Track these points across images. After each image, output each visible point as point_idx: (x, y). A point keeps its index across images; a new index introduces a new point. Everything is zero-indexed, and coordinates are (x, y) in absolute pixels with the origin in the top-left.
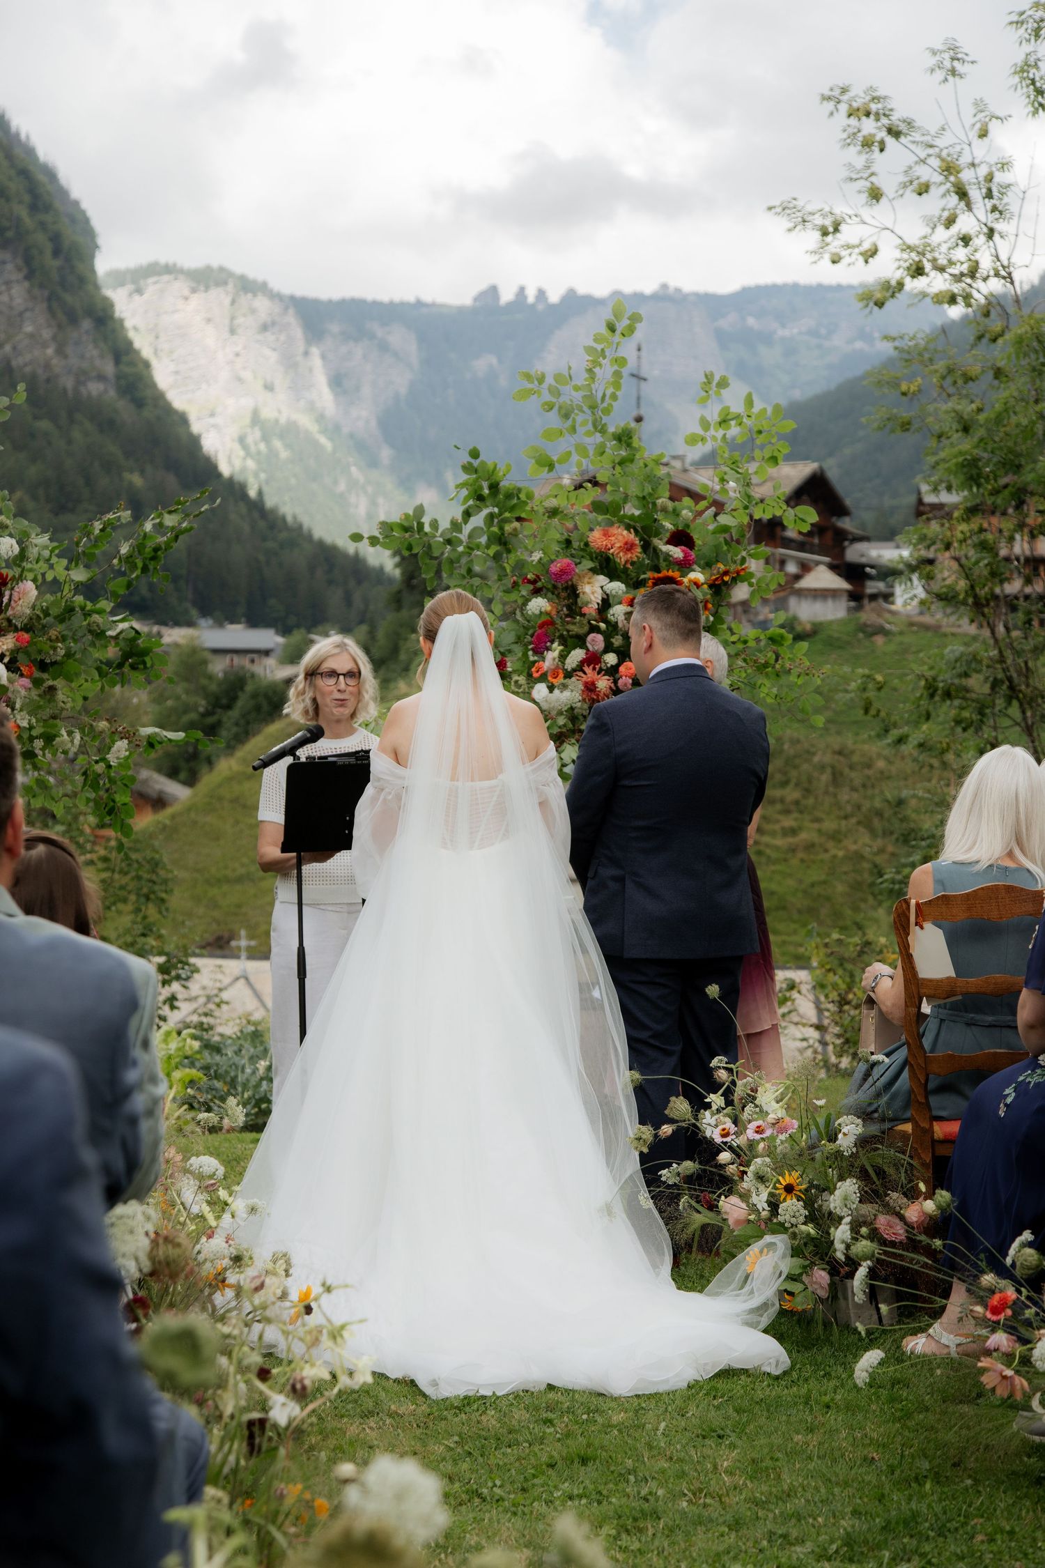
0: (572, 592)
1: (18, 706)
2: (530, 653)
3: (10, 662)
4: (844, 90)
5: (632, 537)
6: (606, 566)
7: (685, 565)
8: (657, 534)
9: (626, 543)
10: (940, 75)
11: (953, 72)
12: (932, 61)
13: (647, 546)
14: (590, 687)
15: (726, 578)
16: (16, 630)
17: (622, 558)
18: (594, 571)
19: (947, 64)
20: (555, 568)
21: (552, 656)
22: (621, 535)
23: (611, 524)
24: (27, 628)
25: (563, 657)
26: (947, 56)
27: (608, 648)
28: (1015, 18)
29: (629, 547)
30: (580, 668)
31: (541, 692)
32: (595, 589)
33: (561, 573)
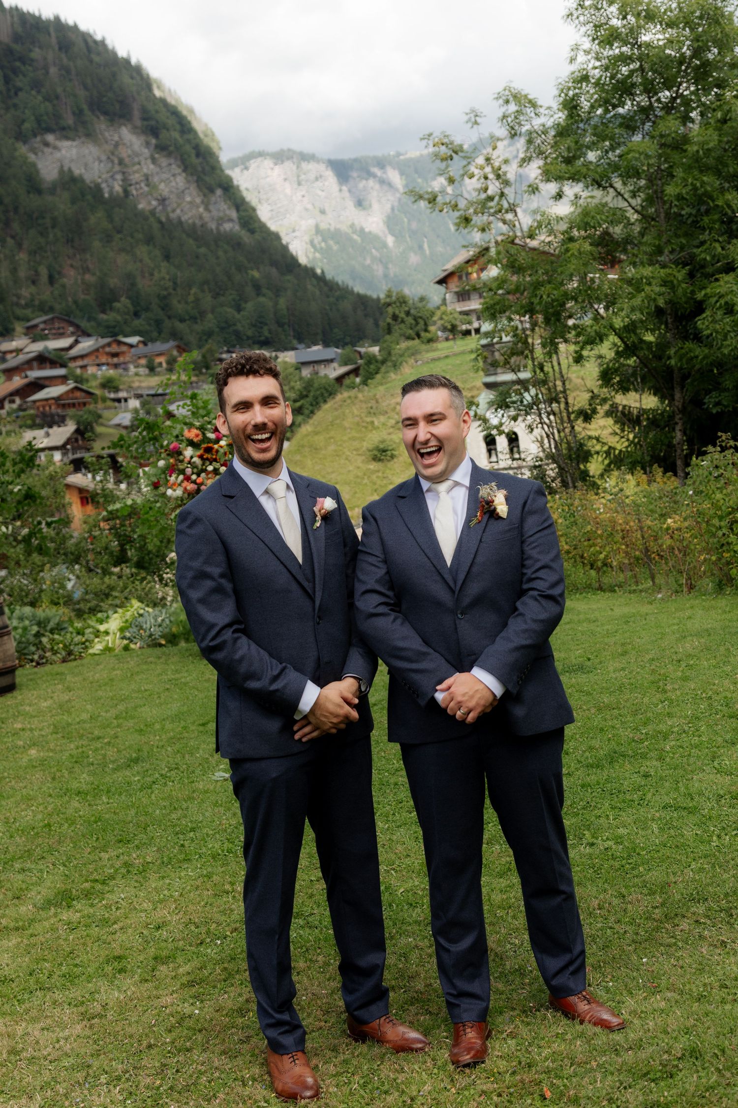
0: (180, 453)
2: (167, 477)
4: (430, 135)
5: (198, 432)
6: (191, 443)
7: (217, 440)
8: (206, 430)
10: (470, 125)
11: (476, 123)
12: (466, 118)
14: (185, 489)
17: (195, 440)
18: (187, 446)
19: (473, 119)
20: (171, 446)
21: (172, 479)
22: (195, 431)
23: (191, 428)
25: (177, 478)
26: (472, 115)
27: (193, 473)
28: (496, 96)
29: (197, 436)
30: (182, 482)
31: (169, 492)
32: (189, 452)
33: (174, 448)
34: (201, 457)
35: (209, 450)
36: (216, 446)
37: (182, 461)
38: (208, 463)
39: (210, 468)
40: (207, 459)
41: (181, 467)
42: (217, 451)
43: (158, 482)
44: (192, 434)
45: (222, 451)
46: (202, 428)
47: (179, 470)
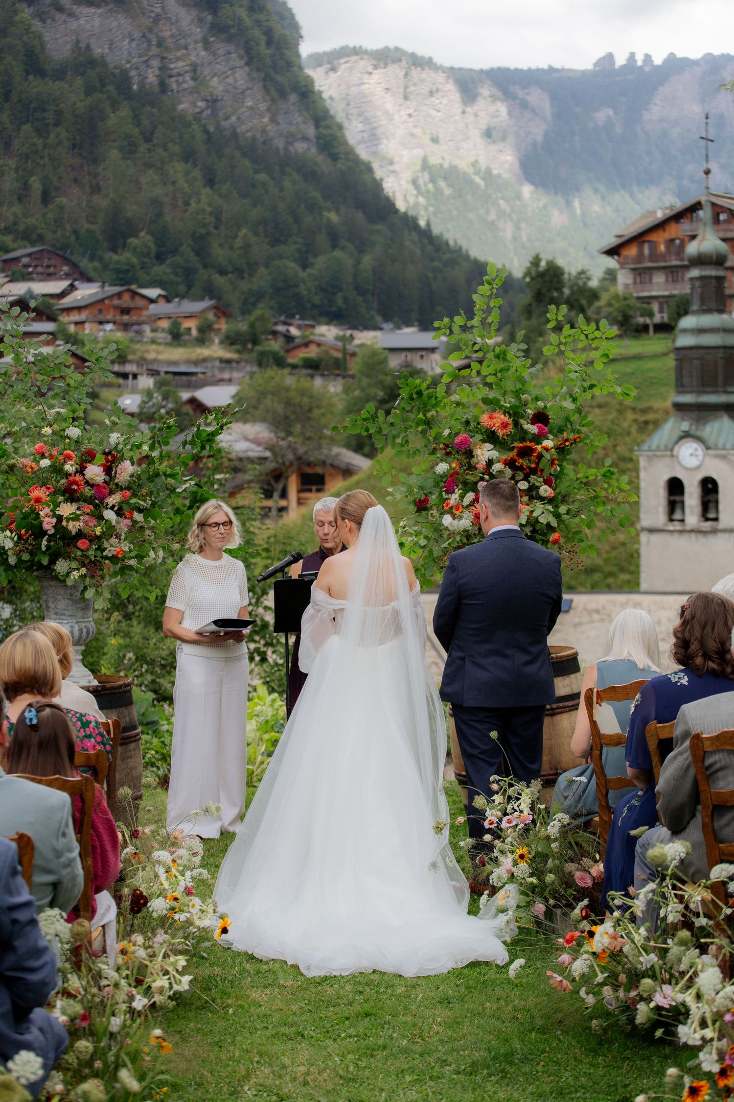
0: (470, 454)
1: (123, 537)
2: (444, 493)
3: (118, 509)
5: (506, 419)
6: (491, 437)
7: (539, 438)
8: (522, 417)
9: (502, 424)
13: (516, 424)
15: (567, 444)
16: (122, 489)
17: (500, 433)
18: (484, 441)
20: (458, 440)
21: (454, 498)
22: (501, 417)
23: (494, 410)
24: (128, 488)
25: (462, 497)
29: (504, 425)
30: (472, 504)
31: (447, 520)
32: (484, 453)
33: (462, 443)
34: (510, 463)
35: (525, 452)
36: (539, 447)
37: (471, 468)
38: (520, 475)
39: (523, 485)
40: (521, 468)
41: (470, 478)
42: (540, 456)
43: (426, 501)
44: (497, 421)
45: (547, 456)
46: (515, 414)
47: (465, 483)
